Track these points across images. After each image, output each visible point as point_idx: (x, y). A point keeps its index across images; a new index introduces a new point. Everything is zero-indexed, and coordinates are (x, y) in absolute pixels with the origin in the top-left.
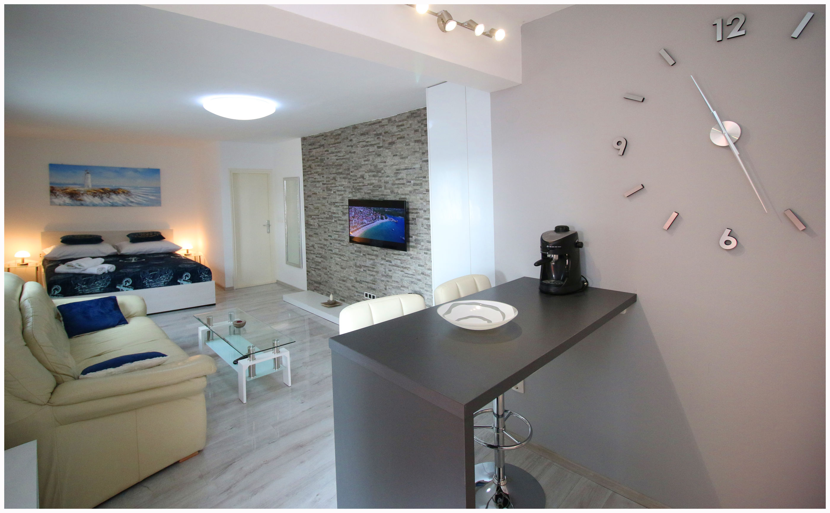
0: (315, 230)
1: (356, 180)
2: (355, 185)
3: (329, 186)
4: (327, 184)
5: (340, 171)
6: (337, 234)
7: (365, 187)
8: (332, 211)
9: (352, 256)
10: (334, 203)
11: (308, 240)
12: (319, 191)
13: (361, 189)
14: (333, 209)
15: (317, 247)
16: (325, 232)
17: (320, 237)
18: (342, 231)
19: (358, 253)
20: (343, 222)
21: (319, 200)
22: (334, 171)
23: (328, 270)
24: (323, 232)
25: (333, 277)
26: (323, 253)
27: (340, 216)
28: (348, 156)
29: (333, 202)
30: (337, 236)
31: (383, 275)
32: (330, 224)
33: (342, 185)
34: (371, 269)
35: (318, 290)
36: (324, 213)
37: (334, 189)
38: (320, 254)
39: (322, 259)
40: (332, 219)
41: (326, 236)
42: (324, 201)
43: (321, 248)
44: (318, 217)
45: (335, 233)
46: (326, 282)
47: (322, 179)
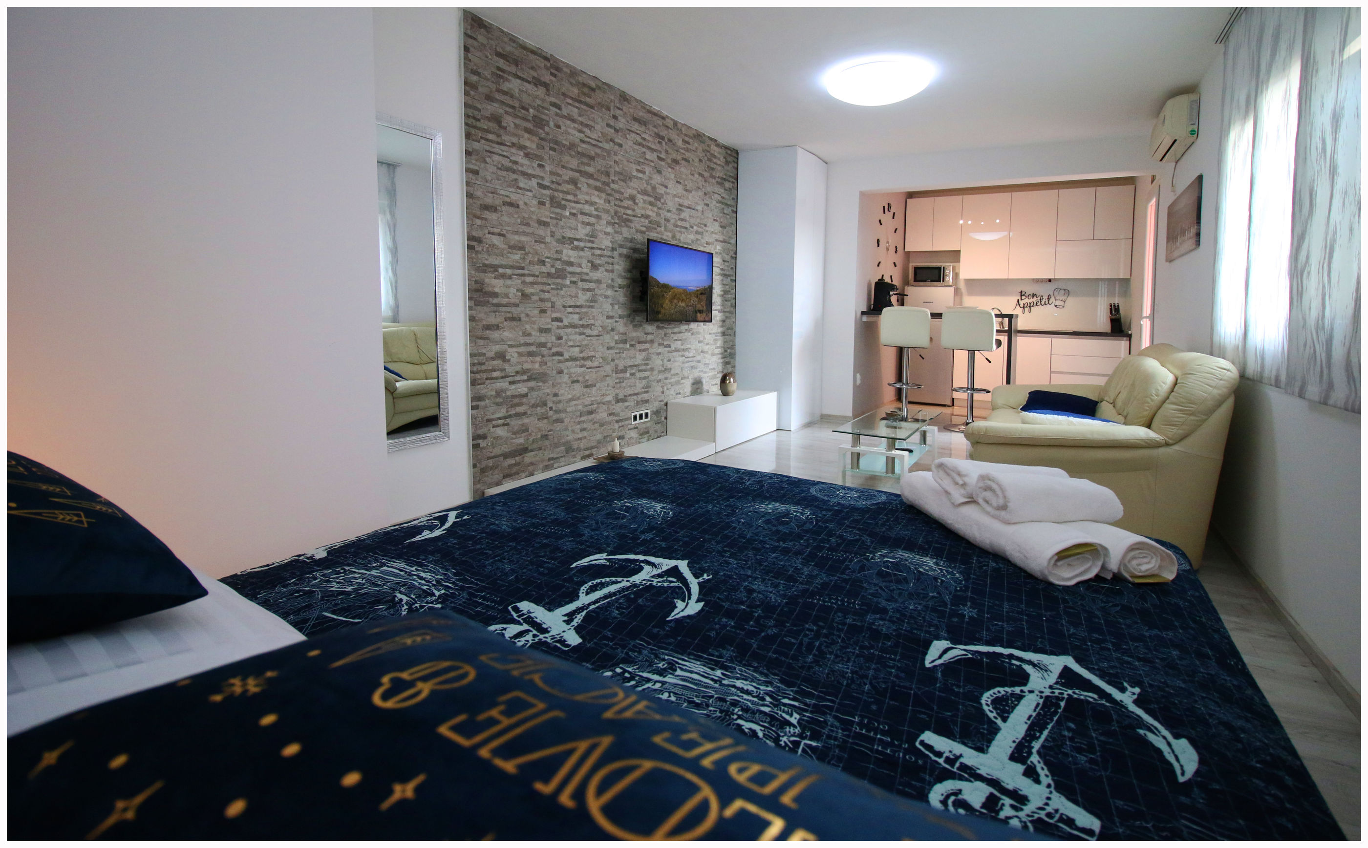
0: (508, 309)
1: (621, 201)
2: (619, 209)
3: (556, 194)
4: (552, 189)
5: (590, 170)
6: (577, 313)
7: (636, 219)
8: (565, 258)
9: (610, 354)
10: (572, 240)
11: (481, 342)
12: (528, 202)
13: (630, 221)
14: (568, 254)
15: (516, 355)
16: (543, 311)
17: (528, 327)
18: (588, 304)
19: (621, 346)
20: (592, 285)
21: (528, 225)
22: (574, 163)
23: (550, 404)
24: (536, 312)
25: (563, 415)
26: (537, 366)
27: (585, 270)
28: (607, 146)
29: (570, 238)
30: (576, 316)
31: (660, 372)
32: (557, 289)
33: (592, 204)
34: (643, 367)
35: (517, 473)
36: (542, 263)
37: (573, 208)
38: (524, 372)
39: (532, 384)
40: (564, 278)
41: (545, 321)
42: (541, 231)
43: (530, 354)
44: (520, 272)
45: (570, 310)
46: (545, 437)
47: (538, 172)
